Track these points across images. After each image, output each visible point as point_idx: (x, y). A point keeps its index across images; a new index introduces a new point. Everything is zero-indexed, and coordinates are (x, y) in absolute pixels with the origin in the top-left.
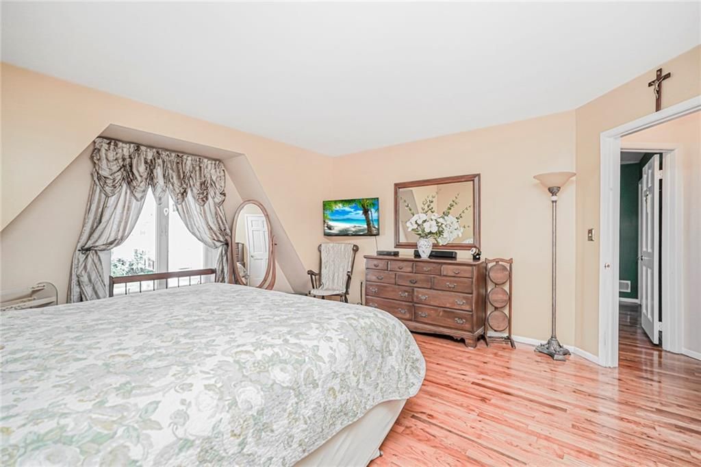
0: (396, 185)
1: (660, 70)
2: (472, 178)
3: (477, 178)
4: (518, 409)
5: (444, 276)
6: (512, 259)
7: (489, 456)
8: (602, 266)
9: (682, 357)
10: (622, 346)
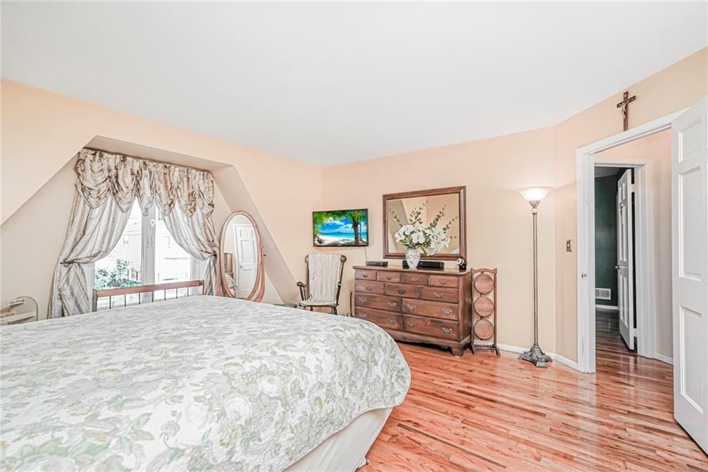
0: (385, 196)
1: (627, 93)
2: (459, 190)
3: (463, 190)
4: (501, 415)
5: (431, 286)
6: (496, 269)
7: (471, 461)
8: (579, 276)
9: (656, 362)
10: (600, 352)
